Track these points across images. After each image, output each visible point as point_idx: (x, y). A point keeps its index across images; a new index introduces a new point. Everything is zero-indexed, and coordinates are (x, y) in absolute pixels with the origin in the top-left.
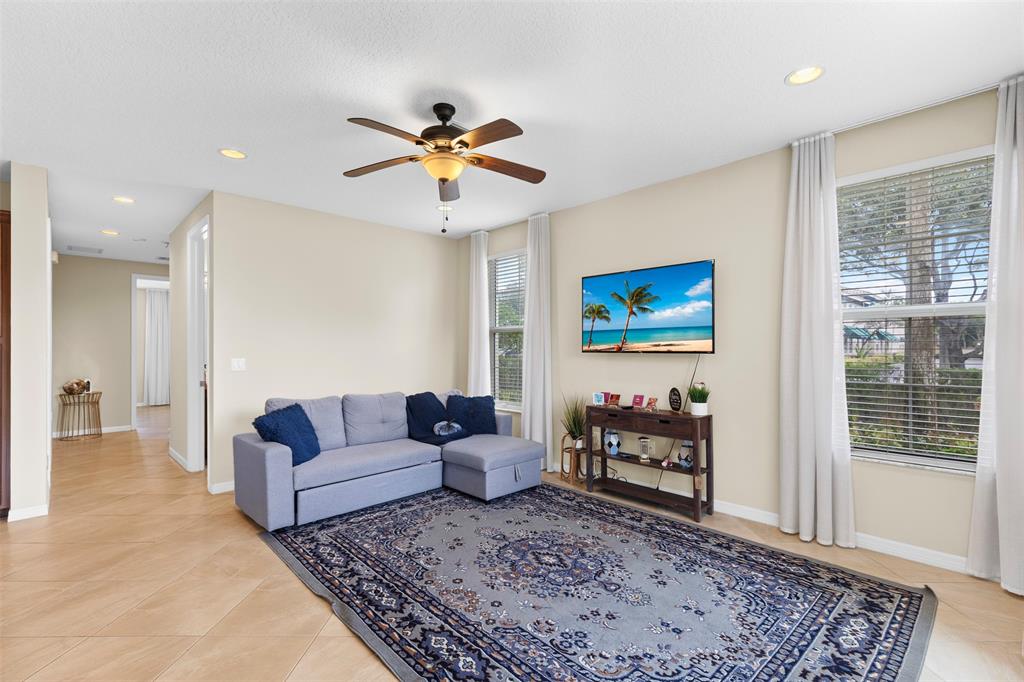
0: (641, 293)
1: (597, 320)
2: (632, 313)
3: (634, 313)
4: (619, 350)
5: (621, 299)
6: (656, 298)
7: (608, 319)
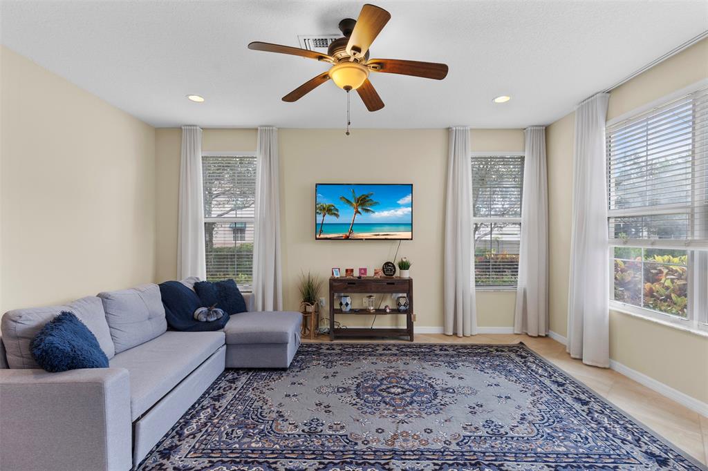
0: (365, 198)
1: (327, 215)
2: (357, 212)
3: (359, 213)
4: (347, 238)
5: (348, 201)
6: (376, 203)
7: (337, 215)
